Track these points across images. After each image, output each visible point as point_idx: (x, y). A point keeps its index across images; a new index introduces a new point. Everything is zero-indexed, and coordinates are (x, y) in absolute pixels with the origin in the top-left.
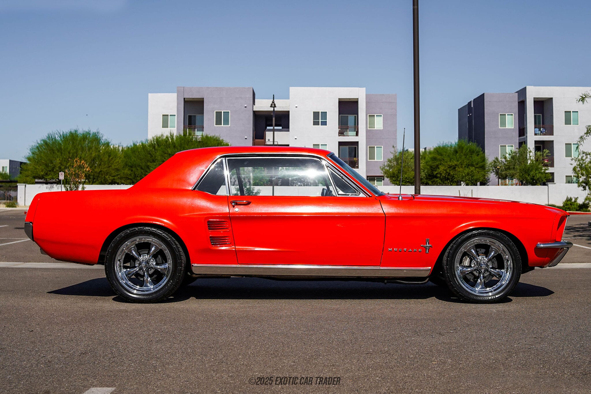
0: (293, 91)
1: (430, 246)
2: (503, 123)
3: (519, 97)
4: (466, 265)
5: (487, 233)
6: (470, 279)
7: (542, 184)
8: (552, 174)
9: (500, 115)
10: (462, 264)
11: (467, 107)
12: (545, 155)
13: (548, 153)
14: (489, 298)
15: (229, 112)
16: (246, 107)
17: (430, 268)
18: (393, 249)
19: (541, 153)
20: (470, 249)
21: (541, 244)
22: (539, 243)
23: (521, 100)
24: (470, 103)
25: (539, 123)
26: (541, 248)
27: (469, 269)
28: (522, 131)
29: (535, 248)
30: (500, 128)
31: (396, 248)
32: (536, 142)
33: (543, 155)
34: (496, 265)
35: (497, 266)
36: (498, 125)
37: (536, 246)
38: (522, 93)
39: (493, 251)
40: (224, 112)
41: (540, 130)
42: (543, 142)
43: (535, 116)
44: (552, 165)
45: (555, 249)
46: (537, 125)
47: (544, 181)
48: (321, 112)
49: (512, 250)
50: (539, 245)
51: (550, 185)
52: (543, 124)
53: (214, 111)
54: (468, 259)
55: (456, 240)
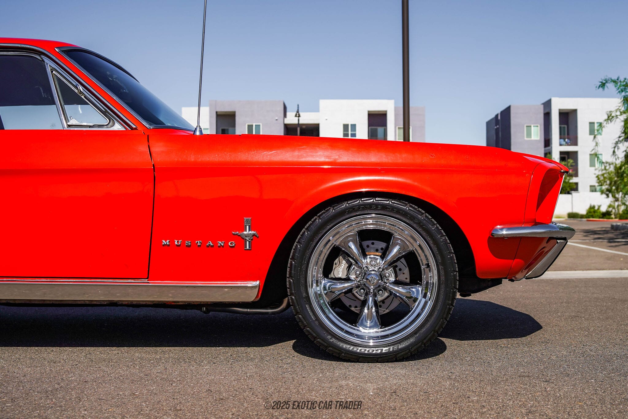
0: (323, 103)
1: (254, 235)
2: (529, 135)
3: (545, 108)
4: (340, 275)
5: (379, 204)
6: (350, 306)
7: (567, 193)
8: (577, 184)
9: (527, 126)
10: (331, 275)
11: (494, 119)
12: (569, 164)
13: (573, 163)
14: (384, 349)
15: (259, 125)
16: (277, 120)
17: (258, 282)
18: (172, 242)
19: (566, 163)
20: (346, 241)
21: (502, 229)
22: (498, 227)
23: (547, 111)
24: (497, 116)
25: (564, 134)
26: (503, 239)
27: (346, 285)
28: (547, 142)
29: (489, 237)
30: (526, 139)
31: (178, 240)
32: (561, 153)
33: (567, 165)
34: (405, 276)
35: (408, 277)
36: (524, 136)
37: (492, 235)
38: (548, 105)
39: (398, 244)
40: (255, 125)
41: (565, 141)
42: (568, 153)
43: (560, 128)
44: (576, 175)
45: (534, 240)
46: (562, 136)
47: (568, 189)
48: (351, 125)
49: (436, 242)
50: (497, 230)
51: (574, 194)
52: (568, 134)
53: (245, 124)
54: (344, 262)
55: (312, 220)
